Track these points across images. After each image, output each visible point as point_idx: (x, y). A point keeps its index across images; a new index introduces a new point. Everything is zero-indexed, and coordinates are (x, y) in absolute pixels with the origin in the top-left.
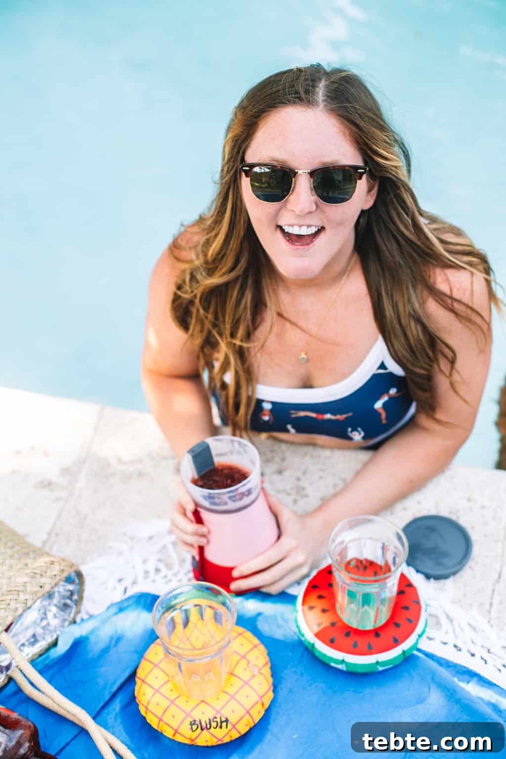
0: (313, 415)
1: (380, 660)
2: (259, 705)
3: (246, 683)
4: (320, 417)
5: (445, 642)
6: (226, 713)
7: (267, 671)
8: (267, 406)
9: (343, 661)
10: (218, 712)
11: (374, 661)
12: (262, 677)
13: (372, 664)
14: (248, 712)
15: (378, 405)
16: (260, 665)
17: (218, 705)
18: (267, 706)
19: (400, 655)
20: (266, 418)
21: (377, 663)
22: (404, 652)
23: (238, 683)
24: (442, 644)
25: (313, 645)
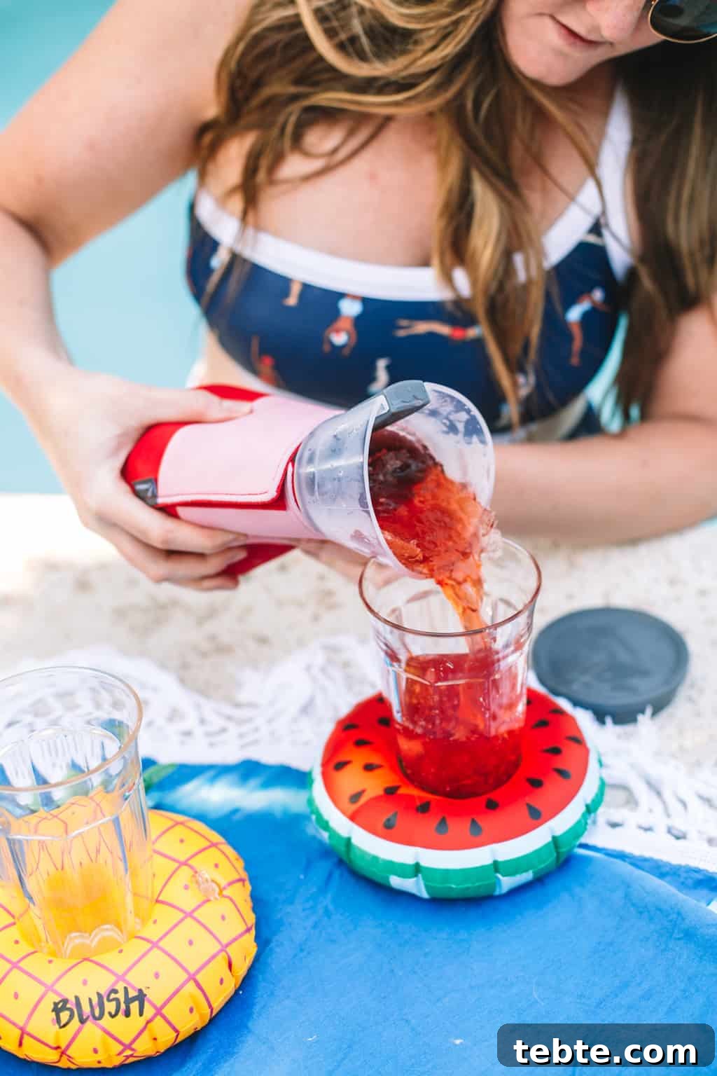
0: (443, 329)
1: (501, 858)
2: (221, 962)
3: (189, 915)
4: (458, 334)
5: (646, 825)
6: (139, 979)
7: (242, 894)
8: (350, 309)
9: (417, 869)
10: (121, 978)
11: (489, 861)
12: (226, 906)
13: (483, 868)
14: (192, 978)
15: (575, 314)
16: (223, 883)
17: (118, 963)
18: (241, 969)
19: (546, 846)
20: (340, 339)
21: (496, 866)
22: (555, 840)
23: (167, 917)
24: (642, 831)
25: (348, 841)
